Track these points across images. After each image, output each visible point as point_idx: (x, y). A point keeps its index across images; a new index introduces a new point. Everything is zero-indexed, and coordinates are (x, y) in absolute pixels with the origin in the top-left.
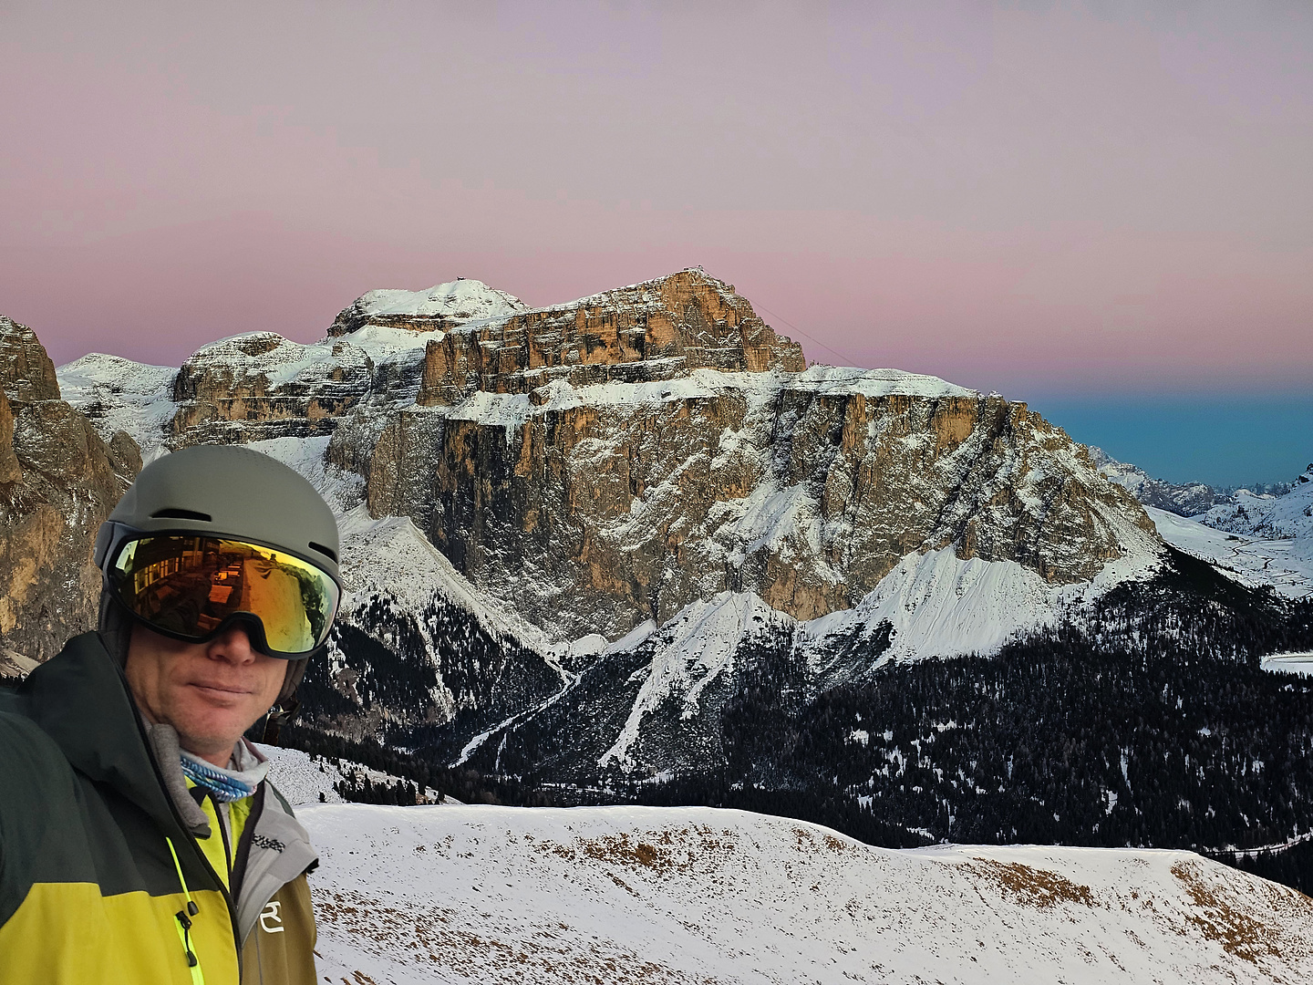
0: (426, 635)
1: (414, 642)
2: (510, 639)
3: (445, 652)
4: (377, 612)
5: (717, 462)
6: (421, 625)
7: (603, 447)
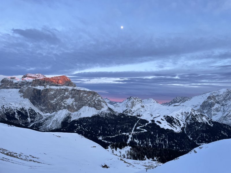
0: (28, 112)
1: (27, 113)
2: (38, 113)
3: (30, 114)
4: (22, 109)
5: (65, 95)
6: (28, 111)
7: (52, 93)
